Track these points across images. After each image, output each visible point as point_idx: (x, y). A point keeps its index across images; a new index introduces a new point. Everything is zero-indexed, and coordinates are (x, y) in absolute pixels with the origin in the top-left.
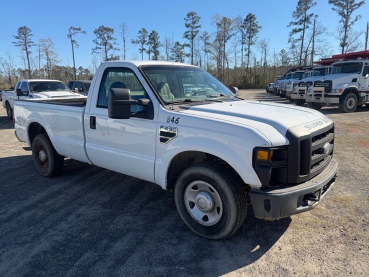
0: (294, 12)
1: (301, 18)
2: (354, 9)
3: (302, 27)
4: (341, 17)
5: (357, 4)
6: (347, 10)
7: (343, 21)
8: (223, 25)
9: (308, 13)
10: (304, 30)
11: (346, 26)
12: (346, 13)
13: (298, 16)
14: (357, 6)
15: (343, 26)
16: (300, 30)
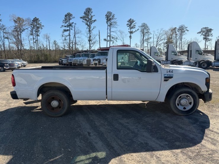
0: (64, 20)
1: (67, 24)
2: (92, 23)
3: (68, 28)
4: (86, 26)
5: (93, 21)
6: (89, 22)
7: (88, 28)
8: (18, 22)
9: (71, 21)
10: (69, 30)
11: (90, 31)
12: (89, 24)
13: (66, 23)
14: (93, 22)
15: (88, 31)
16: (68, 30)
